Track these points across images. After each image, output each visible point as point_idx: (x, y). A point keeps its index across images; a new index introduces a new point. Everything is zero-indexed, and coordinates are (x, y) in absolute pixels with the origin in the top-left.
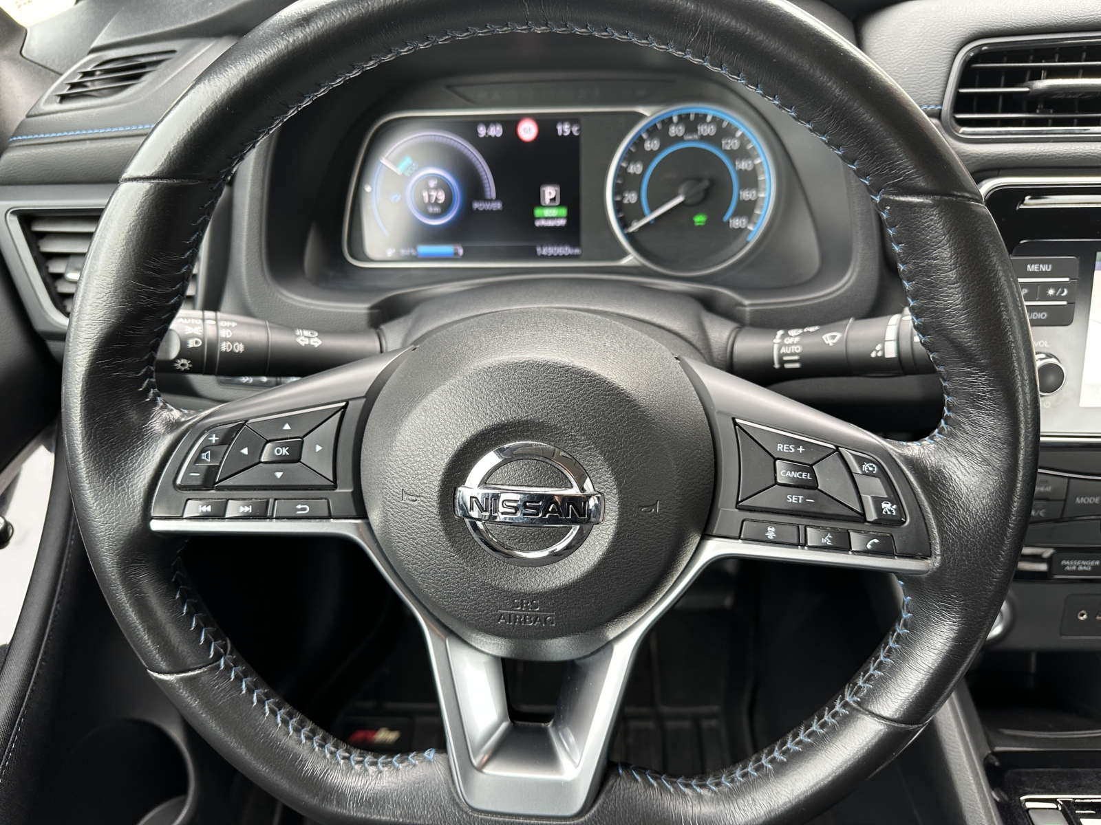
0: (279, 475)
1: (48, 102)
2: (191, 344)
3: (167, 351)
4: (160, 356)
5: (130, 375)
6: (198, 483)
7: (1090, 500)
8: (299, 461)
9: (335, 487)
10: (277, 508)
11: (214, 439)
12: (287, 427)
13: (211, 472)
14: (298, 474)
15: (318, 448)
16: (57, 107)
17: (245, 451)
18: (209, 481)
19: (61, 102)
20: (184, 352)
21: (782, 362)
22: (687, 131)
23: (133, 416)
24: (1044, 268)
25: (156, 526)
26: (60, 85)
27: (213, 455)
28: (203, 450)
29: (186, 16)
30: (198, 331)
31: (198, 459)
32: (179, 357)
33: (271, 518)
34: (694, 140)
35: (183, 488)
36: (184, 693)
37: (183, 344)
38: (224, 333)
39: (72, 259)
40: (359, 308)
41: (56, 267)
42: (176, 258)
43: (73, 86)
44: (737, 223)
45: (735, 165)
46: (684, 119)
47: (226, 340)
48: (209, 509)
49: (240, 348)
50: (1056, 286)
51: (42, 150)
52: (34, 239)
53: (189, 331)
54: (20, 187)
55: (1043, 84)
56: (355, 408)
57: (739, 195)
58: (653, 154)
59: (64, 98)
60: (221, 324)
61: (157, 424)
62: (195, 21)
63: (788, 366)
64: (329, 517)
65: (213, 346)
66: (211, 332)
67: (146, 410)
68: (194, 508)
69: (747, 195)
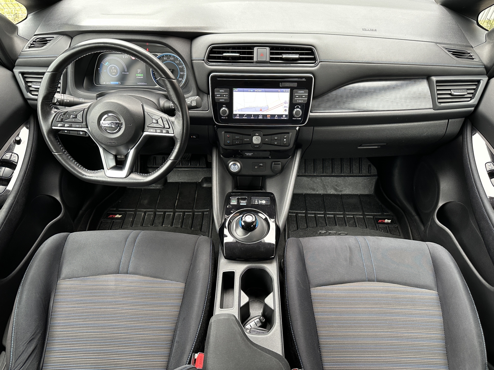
0: (73, 120)
1: (26, 48)
2: (59, 100)
3: (54, 101)
4: (53, 102)
5: (48, 103)
6: (60, 121)
7: (247, 140)
8: (76, 118)
9: (83, 123)
10: (73, 126)
11: (62, 114)
12: (74, 112)
13: (62, 119)
14: (76, 120)
15: (80, 116)
16: (28, 50)
17: (68, 116)
18: (62, 121)
19: (29, 48)
20: (57, 101)
21: (172, 107)
22: (168, 59)
23: (49, 109)
24: (223, 91)
25: (53, 128)
26: (28, 44)
27: (62, 117)
28: (61, 116)
29: (56, 29)
30: (60, 97)
31: (60, 117)
32: (57, 102)
33: (72, 127)
35: (58, 122)
36: (58, 156)
37: (57, 100)
38: (65, 98)
39: (33, 83)
40: (95, 95)
41: (29, 84)
42: (55, 84)
43: (31, 44)
45: (178, 66)
46: (166, 56)
47: (66, 99)
48: (62, 125)
49: (68, 101)
50: (225, 95)
51: (26, 59)
52: (24, 78)
53: (58, 97)
54: (21, 67)
55: (225, 54)
56: (86, 110)
59: (29, 47)
60: (65, 96)
61: (53, 112)
62: (58, 31)
63: (173, 108)
64: (82, 128)
65: (63, 100)
66: (63, 98)
67: (51, 109)
68: (59, 125)
69: (181, 73)
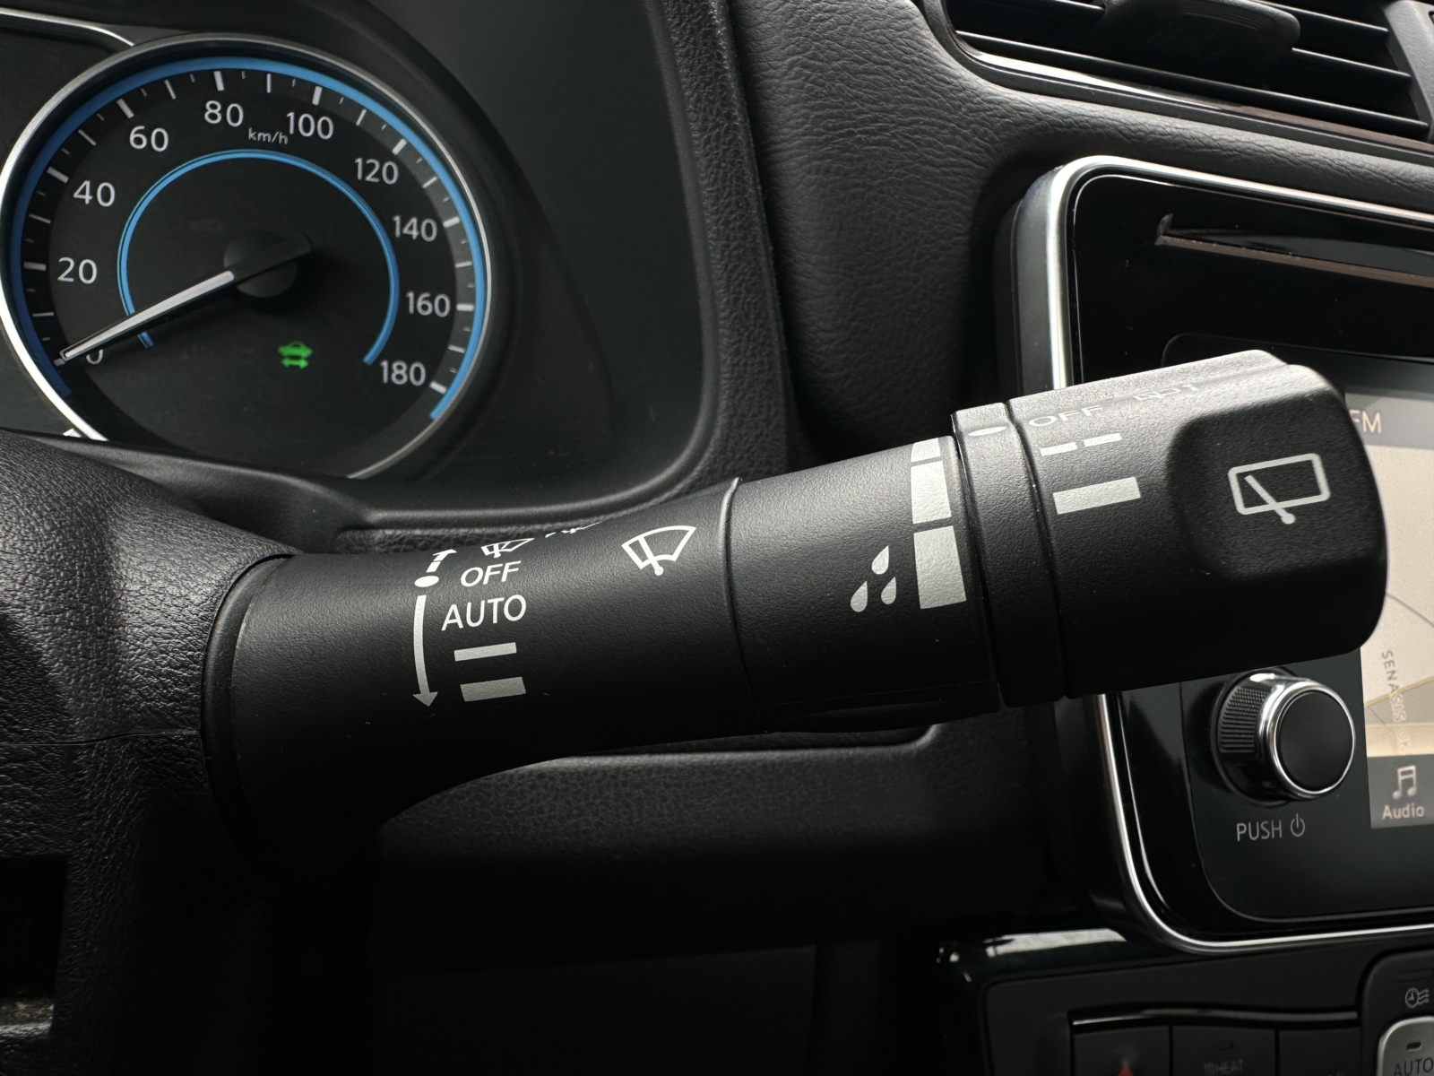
21: (446, 673)
22: (252, 121)
34: (276, 147)
44: (400, 373)
45: (389, 227)
46: (242, 88)
57: (403, 302)
58: (155, 165)
63: (473, 691)
69: (421, 304)
